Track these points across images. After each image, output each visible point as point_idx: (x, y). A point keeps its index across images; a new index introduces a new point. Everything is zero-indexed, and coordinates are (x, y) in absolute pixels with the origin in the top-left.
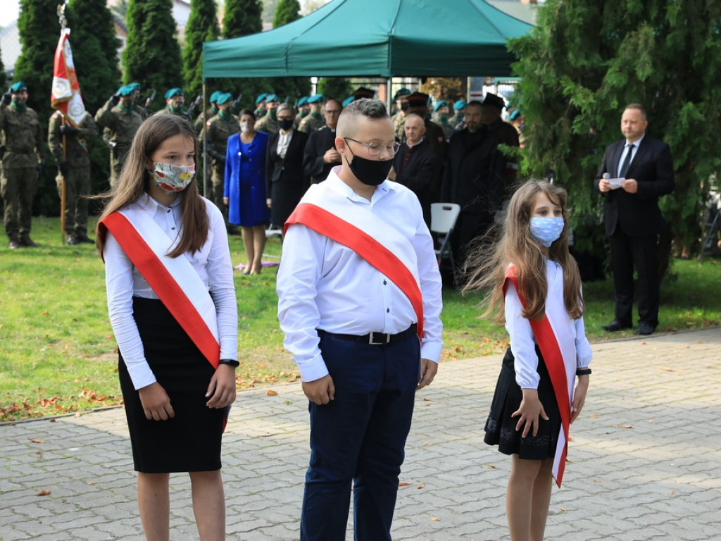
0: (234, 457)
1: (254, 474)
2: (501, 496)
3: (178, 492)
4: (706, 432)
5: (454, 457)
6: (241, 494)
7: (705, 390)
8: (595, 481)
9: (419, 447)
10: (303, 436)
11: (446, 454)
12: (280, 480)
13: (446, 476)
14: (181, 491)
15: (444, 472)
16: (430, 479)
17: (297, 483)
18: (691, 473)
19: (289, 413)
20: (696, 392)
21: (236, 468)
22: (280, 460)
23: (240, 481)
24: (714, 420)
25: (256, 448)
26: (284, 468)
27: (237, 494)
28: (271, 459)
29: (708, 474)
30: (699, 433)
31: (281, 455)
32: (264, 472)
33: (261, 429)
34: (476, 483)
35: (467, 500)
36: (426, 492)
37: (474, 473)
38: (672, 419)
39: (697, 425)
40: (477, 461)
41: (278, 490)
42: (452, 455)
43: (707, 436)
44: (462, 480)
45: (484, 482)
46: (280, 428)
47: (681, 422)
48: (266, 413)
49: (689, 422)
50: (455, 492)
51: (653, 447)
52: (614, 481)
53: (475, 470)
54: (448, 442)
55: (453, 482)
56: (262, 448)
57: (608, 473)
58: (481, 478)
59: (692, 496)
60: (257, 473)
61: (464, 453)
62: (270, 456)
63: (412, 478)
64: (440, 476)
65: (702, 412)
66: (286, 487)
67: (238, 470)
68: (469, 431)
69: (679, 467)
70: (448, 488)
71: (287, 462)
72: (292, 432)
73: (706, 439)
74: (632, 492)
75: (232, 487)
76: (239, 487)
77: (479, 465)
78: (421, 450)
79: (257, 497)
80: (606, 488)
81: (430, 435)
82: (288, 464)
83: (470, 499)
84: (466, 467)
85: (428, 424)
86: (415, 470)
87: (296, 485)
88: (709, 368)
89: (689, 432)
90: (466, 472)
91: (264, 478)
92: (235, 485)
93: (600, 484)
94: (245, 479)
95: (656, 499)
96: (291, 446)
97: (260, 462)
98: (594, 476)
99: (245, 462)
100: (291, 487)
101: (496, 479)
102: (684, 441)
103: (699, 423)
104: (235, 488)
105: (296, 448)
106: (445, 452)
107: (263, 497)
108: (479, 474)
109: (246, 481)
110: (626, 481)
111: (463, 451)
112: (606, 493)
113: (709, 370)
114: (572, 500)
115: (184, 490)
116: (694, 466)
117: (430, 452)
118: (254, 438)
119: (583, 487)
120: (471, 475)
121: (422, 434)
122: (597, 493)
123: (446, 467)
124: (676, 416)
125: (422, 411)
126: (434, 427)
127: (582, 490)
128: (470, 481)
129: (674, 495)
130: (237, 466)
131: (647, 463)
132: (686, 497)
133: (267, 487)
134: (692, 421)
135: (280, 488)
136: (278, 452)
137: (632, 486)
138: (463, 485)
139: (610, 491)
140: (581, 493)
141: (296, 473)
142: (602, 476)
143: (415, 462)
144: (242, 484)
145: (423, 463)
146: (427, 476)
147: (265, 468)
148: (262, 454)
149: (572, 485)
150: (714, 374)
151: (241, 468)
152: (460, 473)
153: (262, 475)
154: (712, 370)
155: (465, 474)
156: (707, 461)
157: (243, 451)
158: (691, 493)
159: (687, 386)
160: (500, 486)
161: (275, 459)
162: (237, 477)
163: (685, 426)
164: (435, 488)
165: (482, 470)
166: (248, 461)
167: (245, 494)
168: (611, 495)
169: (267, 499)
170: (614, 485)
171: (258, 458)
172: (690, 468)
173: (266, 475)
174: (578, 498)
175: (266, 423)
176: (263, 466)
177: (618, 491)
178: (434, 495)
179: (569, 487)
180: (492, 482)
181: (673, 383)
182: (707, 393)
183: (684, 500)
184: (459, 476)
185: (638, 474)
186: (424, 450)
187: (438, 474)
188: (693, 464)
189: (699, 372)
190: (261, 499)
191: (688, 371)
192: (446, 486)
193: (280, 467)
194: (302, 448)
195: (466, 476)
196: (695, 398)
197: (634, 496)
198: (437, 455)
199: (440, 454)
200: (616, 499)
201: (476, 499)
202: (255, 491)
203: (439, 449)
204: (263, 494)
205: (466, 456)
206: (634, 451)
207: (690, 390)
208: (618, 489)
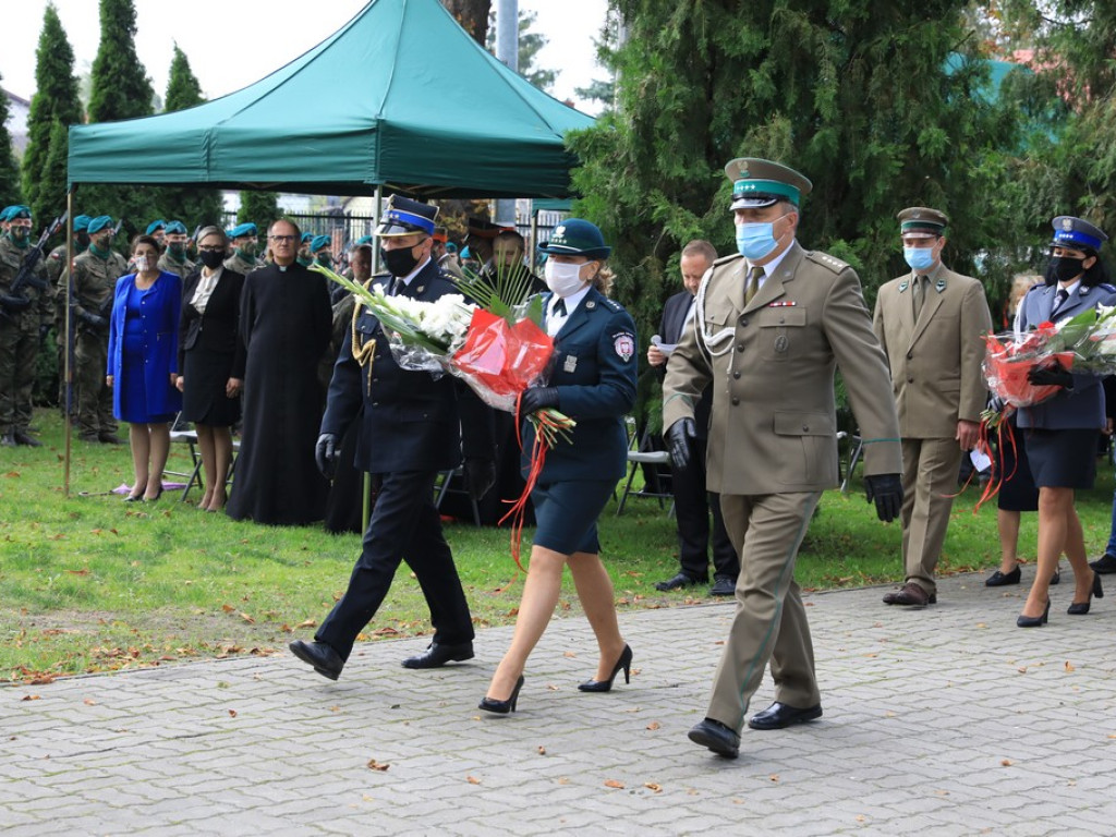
0: (138, 767)
1: (174, 794)
2: (588, 825)
3: (45, 821)
4: (896, 732)
5: (504, 767)
6: (155, 823)
7: (882, 672)
8: (735, 802)
9: (446, 752)
10: (251, 735)
11: (492, 762)
12: (219, 803)
13: (495, 796)
14: (50, 820)
15: (493, 789)
16: (469, 800)
17: (248, 806)
18: (881, 789)
19: (225, 702)
20: (870, 674)
21: (143, 784)
22: (217, 772)
23: (151, 804)
24: (906, 714)
25: (175, 754)
26: (225, 784)
27: (150, 824)
28: (201, 771)
29: (909, 792)
30: (884, 732)
31: (217, 764)
32: (191, 790)
33: (180, 726)
34: (545, 806)
35: (534, 831)
36: (466, 819)
37: (539, 790)
38: (839, 712)
39: (881, 722)
40: (543, 772)
41: (217, 818)
42: (503, 764)
43: (899, 737)
44: (521, 802)
45: (558, 804)
46: (212, 725)
47: (855, 717)
48: (186, 702)
49: (868, 717)
50: (512, 818)
51: (819, 752)
52: (765, 801)
53: (543, 786)
54: (492, 744)
55: (508, 804)
56: (185, 754)
57: (754, 790)
58: (552, 798)
59: (891, 824)
60: (179, 792)
61: (520, 762)
62: (198, 766)
63: (440, 799)
64: (486, 795)
65: (885, 702)
66: (232, 813)
67: (146, 788)
68: (524, 729)
69: (863, 781)
70: (500, 813)
71: (229, 774)
72: (232, 730)
73: (897, 741)
74: (796, 818)
75: (138, 813)
76: (149, 812)
77: (549, 779)
78: (449, 756)
79: (180, 828)
80: (754, 813)
81: (462, 734)
82: (230, 777)
83: (539, 829)
84: (526, 782)
85: (455, 718)
86: (444, 786)
87: (248, 809)
88: (886, 640)
89: (871, 731)
90: (527, 789)
91: (192, 799)
92: (142, 809)
93: (744, 806)
94: (160, 801)
95: (835, 829)
96: (233, 750)
97: (184, 774)
98: (732, 795)
99: (156, 775)
100: (240, 812)
101: (578, 799)
102: (864, 745)
103: (883, 718)
104: (144, 814)
105: (242, 754)
106: (489, 759)
107: (192, 828)
108: (549, 792)
109: (161, 804)
110: (785, 801)
111: (518, 758)
112: (756, 821)
113: (884, 644)
114: (703, 831)
115: (56, 819)
116: (884, 781)
117: (465, 759)
118: (169, 739)
119: (717, 810)
120: (536, 793)
121: (449, 732)
122: (741, 821)
123: (493, 782)
124: (846, 708)
125: (444, 699)
126: (466, 723)
127: (717, 815)
128: (534, 802)
129: (861, 824)
130: (145, 781)
131: (813, 775)
132: (879, 826)
133: (200, 812)
134: (872, 715)
135: (220, 814)
136: (212, 759)
137: (795, 810)
138: (525, 809)
139: (762, 816)
140: (718, 821)
141: (245, 791)
142: (744, 795)
143: (442, 774)
144: (154, 808)
145: (456, 776)
146: (463, 796)
147: (193, 785)
148: (186, 764)
149: (699, 807)
150: (894, 649)
151: (152, 784)
152: (517, 790)
153: (189, 795)
154: (889, 645)
155: (525, 793)
156: (905, 773)
157: (152, 759)
158: (888, 821)
159: (856, 666)
160: (583, 811)
161: (207, 770)
162: (145, 797)
163: (862, 722)
164: (477, 812)
165: (553, 786)
166: (162, 773)
167: (162, 824)
168: (763, 823)
169: (200, 831)
170: (767, 809)
171: (180, 770)
172: (880, 783)
173: (195, 794)
174: (711, 828)
175: (187, 718)
176: (189, 782)
177: (773, 818)
178: (480, 824)
179: (696, 812)
180: (571, 804)
181: (834, 663)
182: (888, 675)
183: (879, 830)
184: (516, 795)
185: (800, 792)
186: (455, 756)
187: (480, 792)
188: (883, 778)
189: (871, 646)
190: (189, 831)
191: (854, 645)
192: (497, 811)
193: (217, 782)
194: (252, 754)
195: (528, 795)
196: (871, 682)
197: (801, 825)
198: (479, 765)
199: (482, 762)
200: (773, 829)
201: (547, 829)
202: (179, 820)
203: (477, 755)
204: (193, 823)
205: (524, 766)
206: (790, 758)
207: (860, 671)
208: (774, 813)
